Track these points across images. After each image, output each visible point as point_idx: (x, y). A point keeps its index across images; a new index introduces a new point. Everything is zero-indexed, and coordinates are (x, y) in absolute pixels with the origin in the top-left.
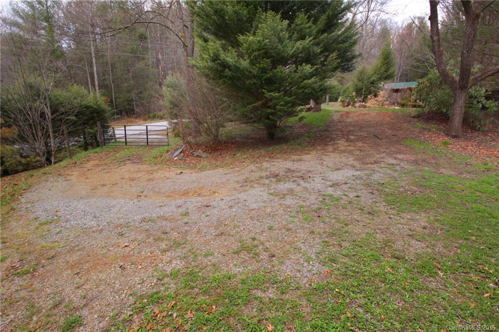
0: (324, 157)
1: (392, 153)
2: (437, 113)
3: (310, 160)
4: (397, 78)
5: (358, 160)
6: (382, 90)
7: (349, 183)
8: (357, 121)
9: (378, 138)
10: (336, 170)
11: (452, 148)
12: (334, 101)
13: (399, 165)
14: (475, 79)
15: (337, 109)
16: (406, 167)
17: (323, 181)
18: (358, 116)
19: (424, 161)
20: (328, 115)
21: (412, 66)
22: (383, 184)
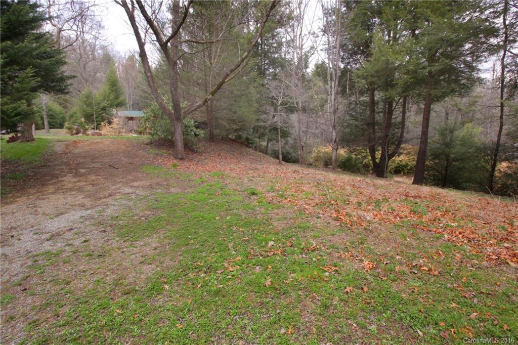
0: (38, 202)
1: (129, 181)
2: (165, 140)
3: (15, 211)
4: (130, 107)
5: (89, 197)
6: (116, 117)
7: (75, 228)
8: (88, 151)
9: (115, 168)
10: (58, 215)
11: (180, 169)
12: (57, 128)
13: (135, 193)
14: (185, 112)
15: (61, 138)
16: (142, 193)
17: (35, 237)
18: (89, 145)
19: (158, 184)
20: (47, 146)
21: (141, 96)
22: (117, 217)
